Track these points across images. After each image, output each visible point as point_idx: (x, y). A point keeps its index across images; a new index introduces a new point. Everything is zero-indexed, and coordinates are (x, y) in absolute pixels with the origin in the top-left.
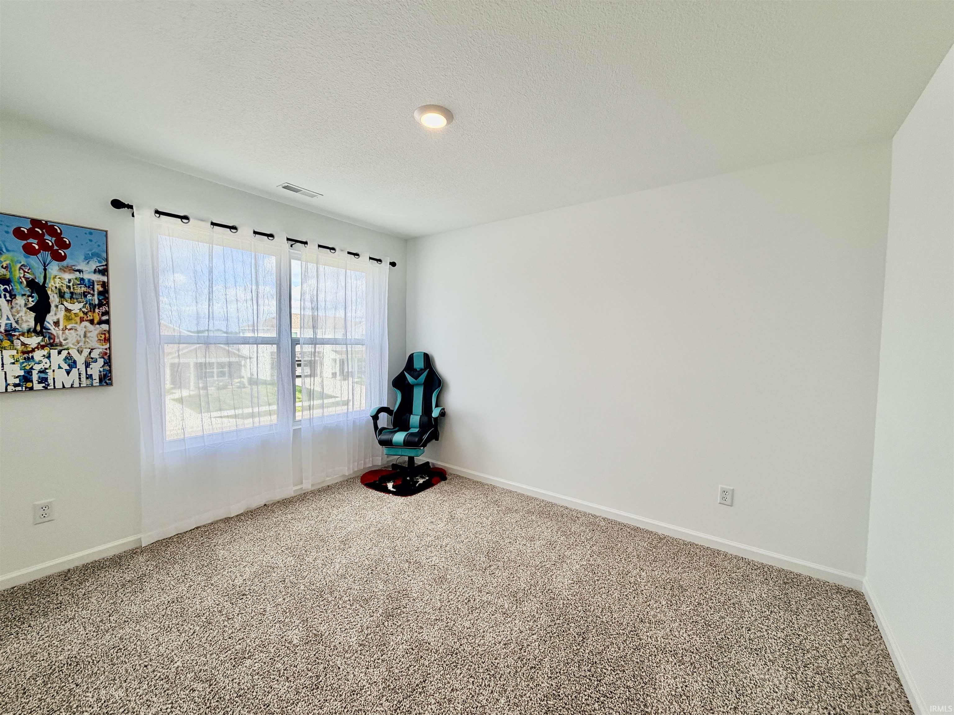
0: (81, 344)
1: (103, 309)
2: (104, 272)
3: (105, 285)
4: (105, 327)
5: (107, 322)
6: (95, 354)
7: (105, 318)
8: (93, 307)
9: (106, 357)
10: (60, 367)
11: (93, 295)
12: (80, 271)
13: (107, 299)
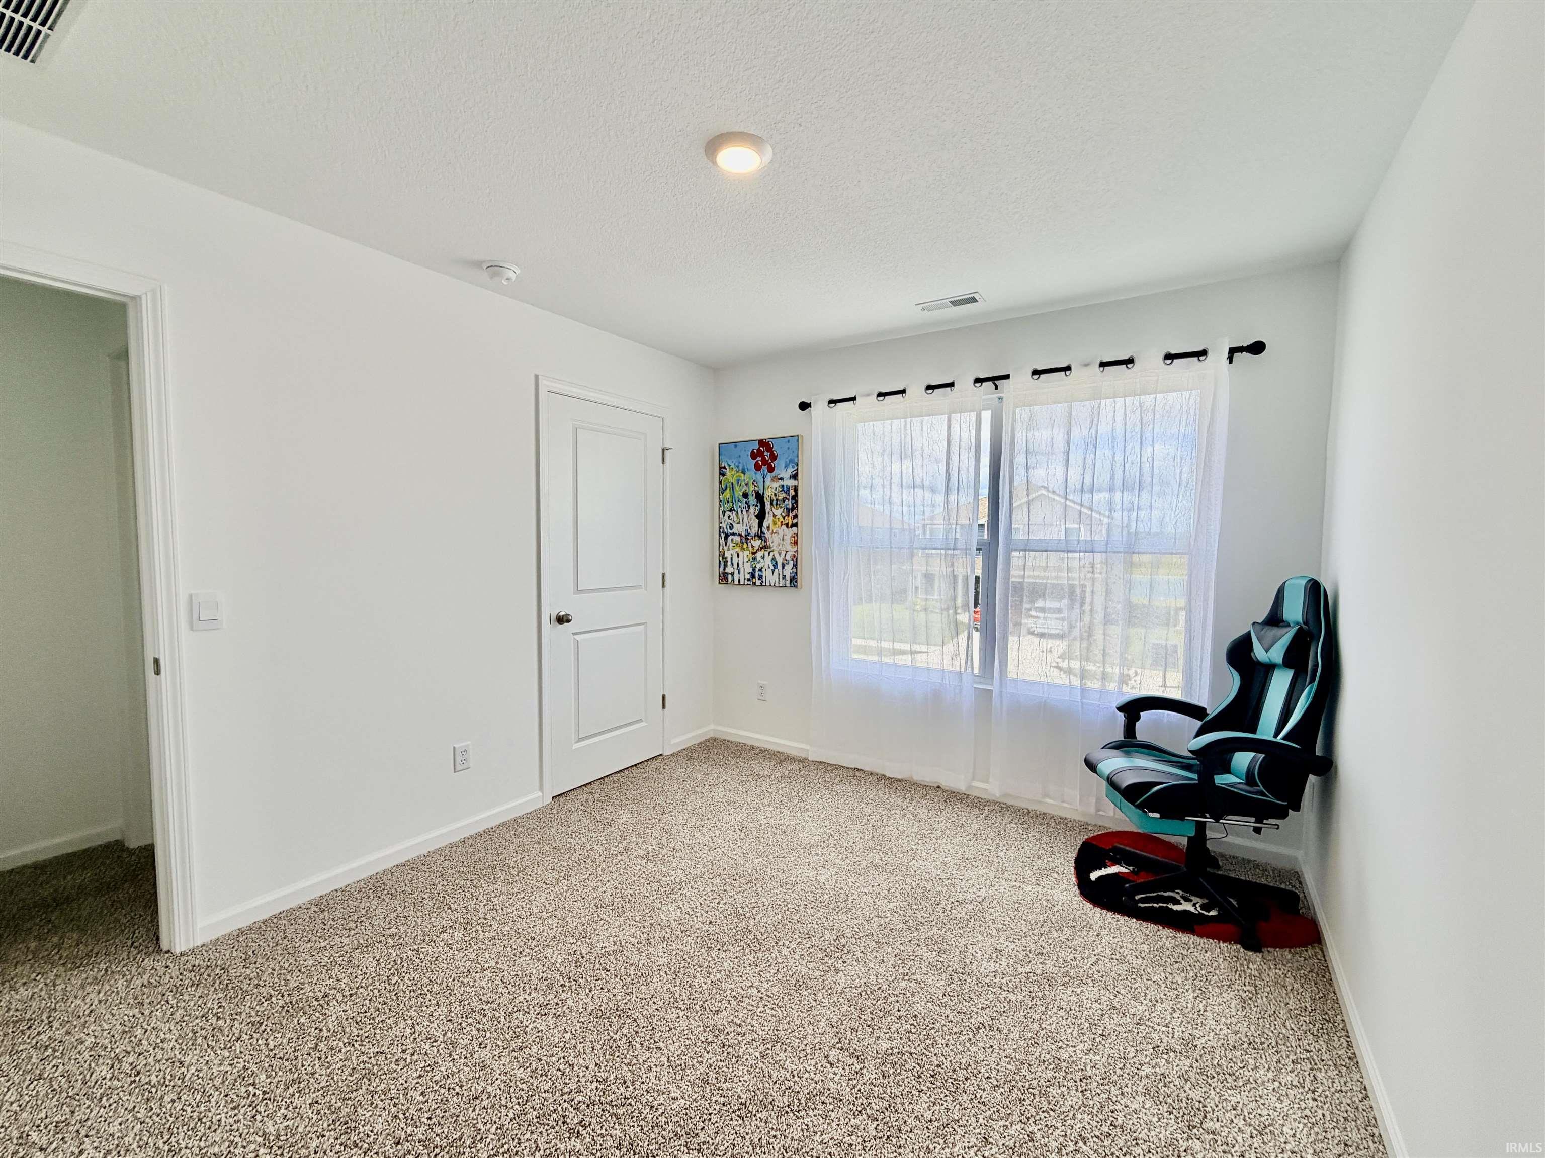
0: (781, 546)
1: (794, 512)
2: (795, 476)
3: (796, 489)
4: (794, 529)
5: (795, 525)
6: (788, 557)
7: (795, 521)
8: (788, 510)
9: (795, 560)
10: (769, 568)
11: (788, 500)
12: (782, 479)
13: (796, 502)
